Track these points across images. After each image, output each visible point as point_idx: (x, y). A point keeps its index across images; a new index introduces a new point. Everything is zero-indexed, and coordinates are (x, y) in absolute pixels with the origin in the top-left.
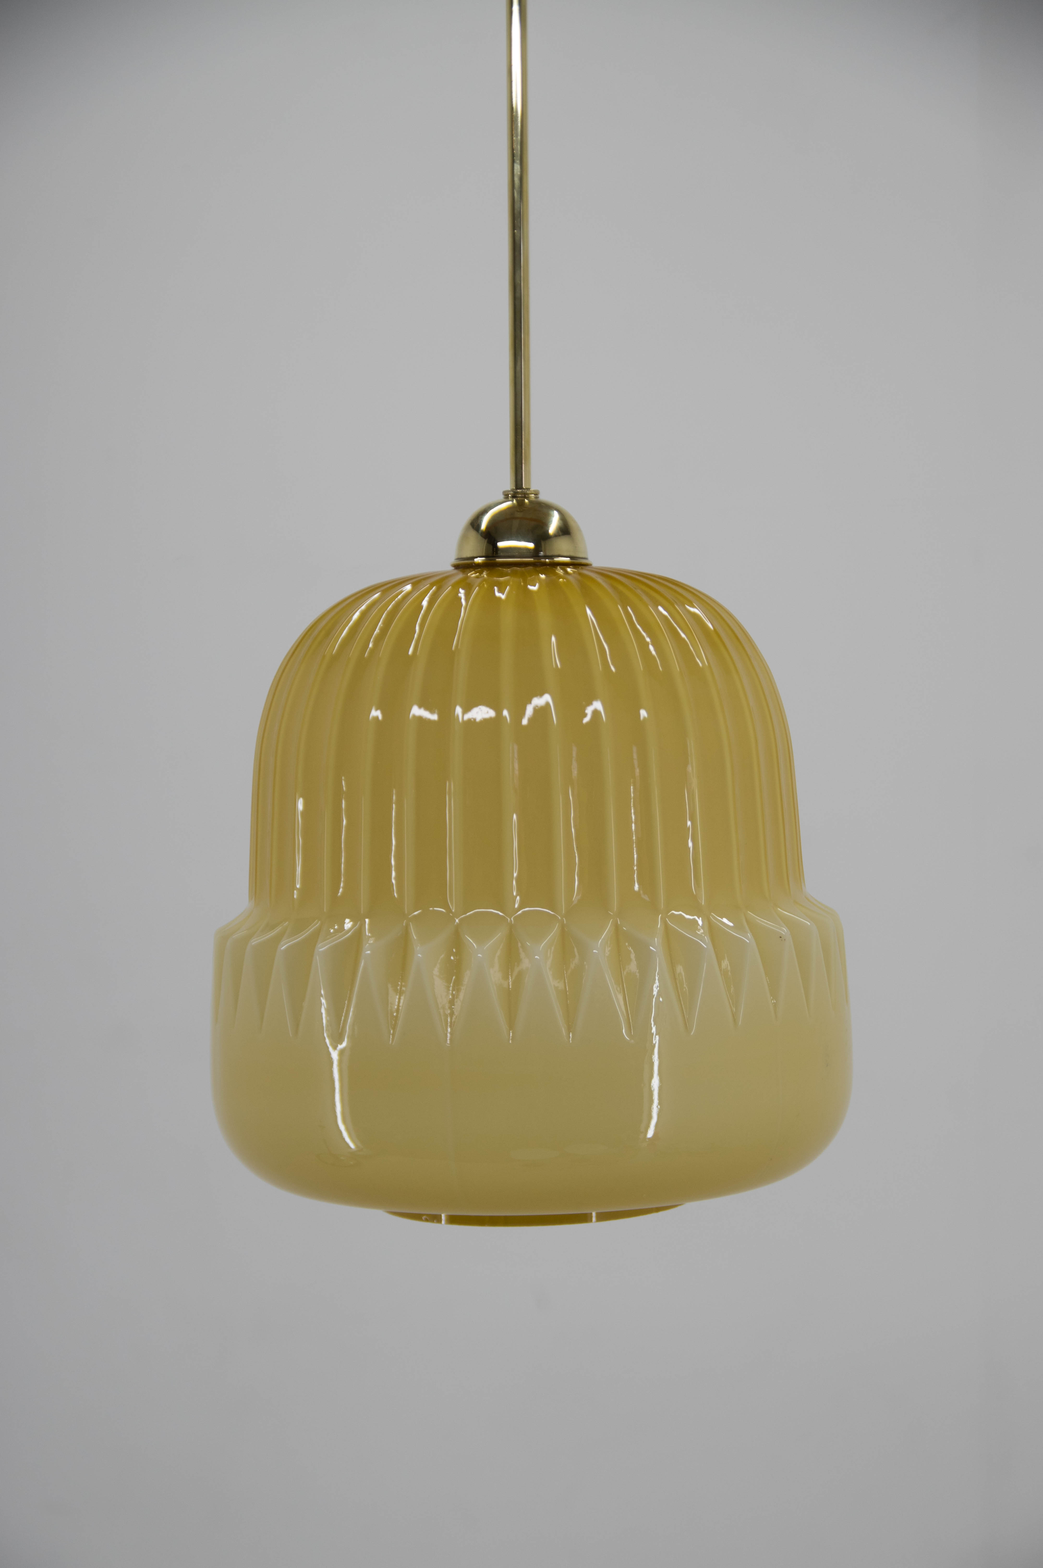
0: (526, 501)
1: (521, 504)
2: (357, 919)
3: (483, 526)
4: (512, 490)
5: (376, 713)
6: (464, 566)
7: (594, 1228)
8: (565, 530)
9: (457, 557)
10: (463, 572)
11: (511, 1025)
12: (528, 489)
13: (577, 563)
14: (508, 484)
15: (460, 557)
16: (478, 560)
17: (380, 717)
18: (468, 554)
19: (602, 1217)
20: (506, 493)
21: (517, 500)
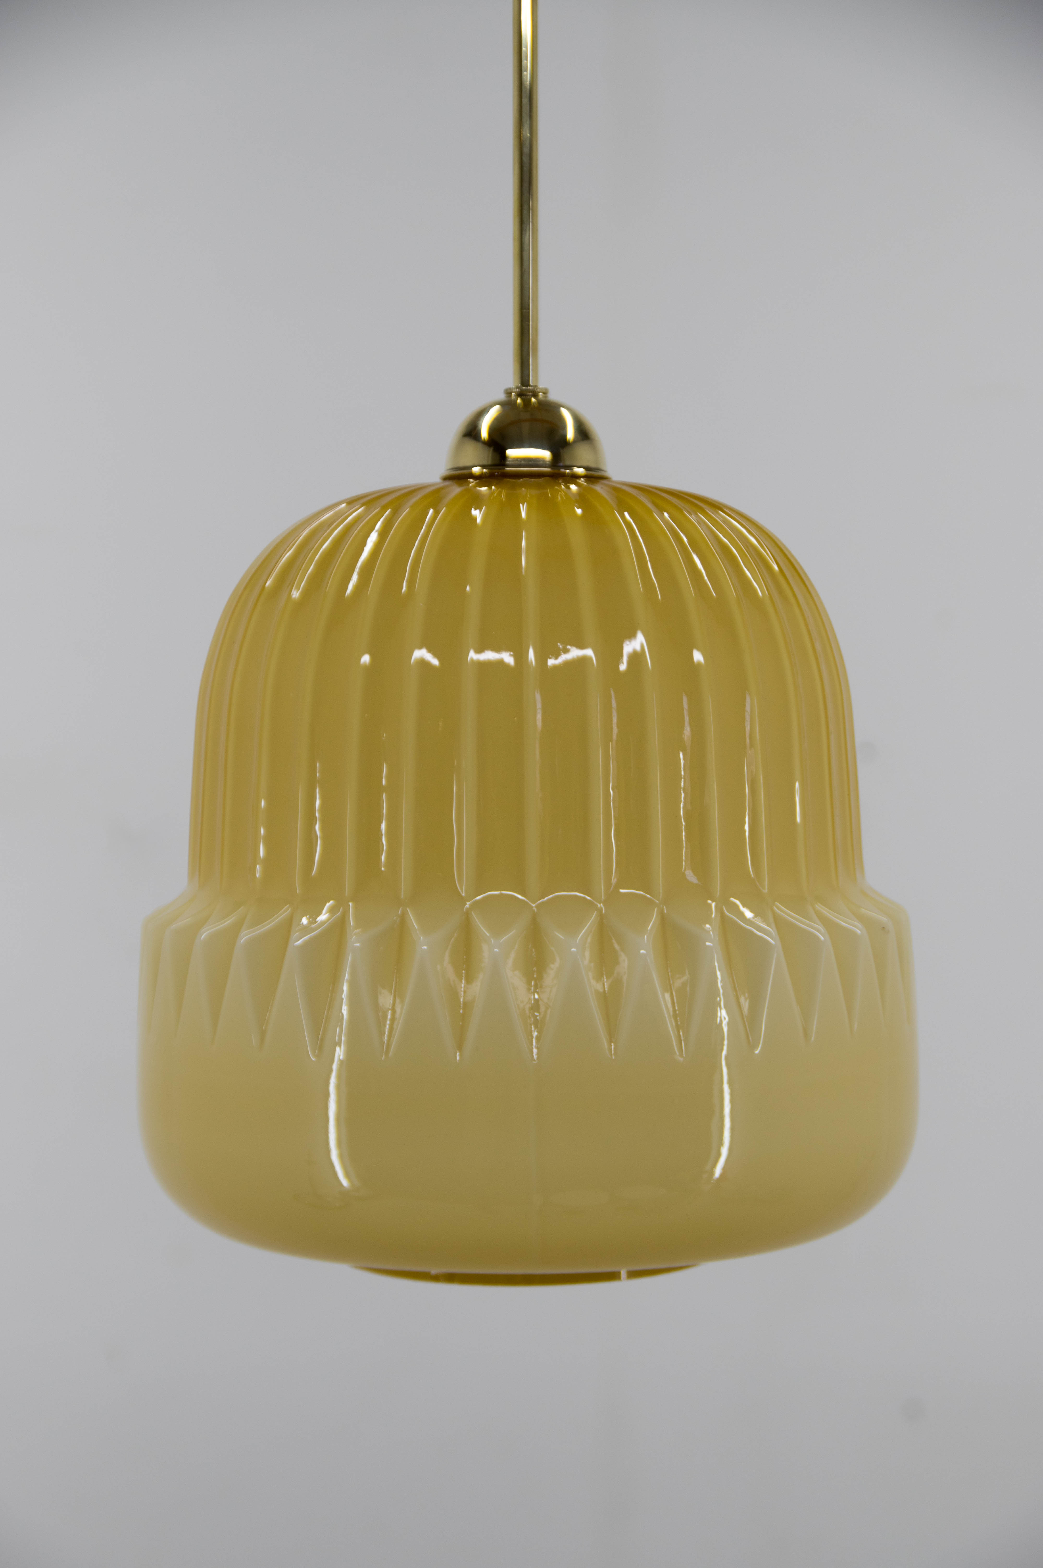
4: (517, 387)
6: (460, 476)
7: (624, 1287)
9: (451, 467)
10: (460, 485)
11: (612, 1035)
12: (536, 386)
13: (594, 476)
14: (510, 380)
15: (456, 466)
16: (476, 470)
18: (464, 462)
19: (634, 1274)
20: (509, 391)
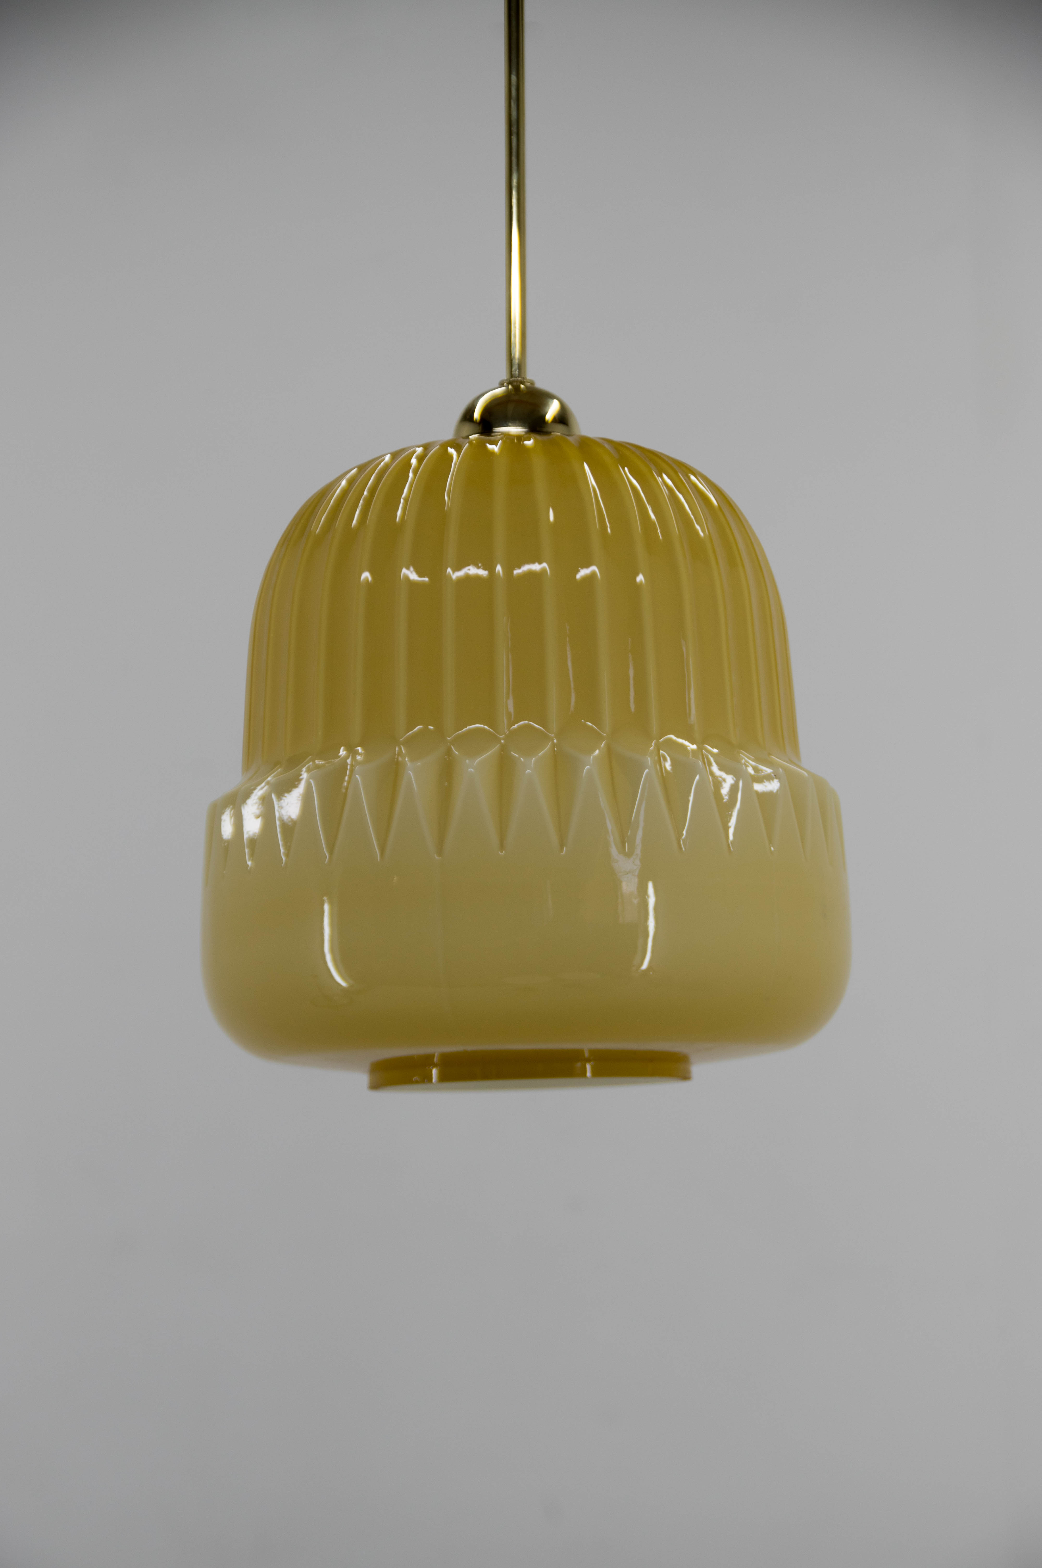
0: (522, 386)
1: (517, 389)
2: (351, 750)
3: (477, 415)
5: (366, 575)
8: (562, 419)
17: (370, 579)
21: (512, 385)
